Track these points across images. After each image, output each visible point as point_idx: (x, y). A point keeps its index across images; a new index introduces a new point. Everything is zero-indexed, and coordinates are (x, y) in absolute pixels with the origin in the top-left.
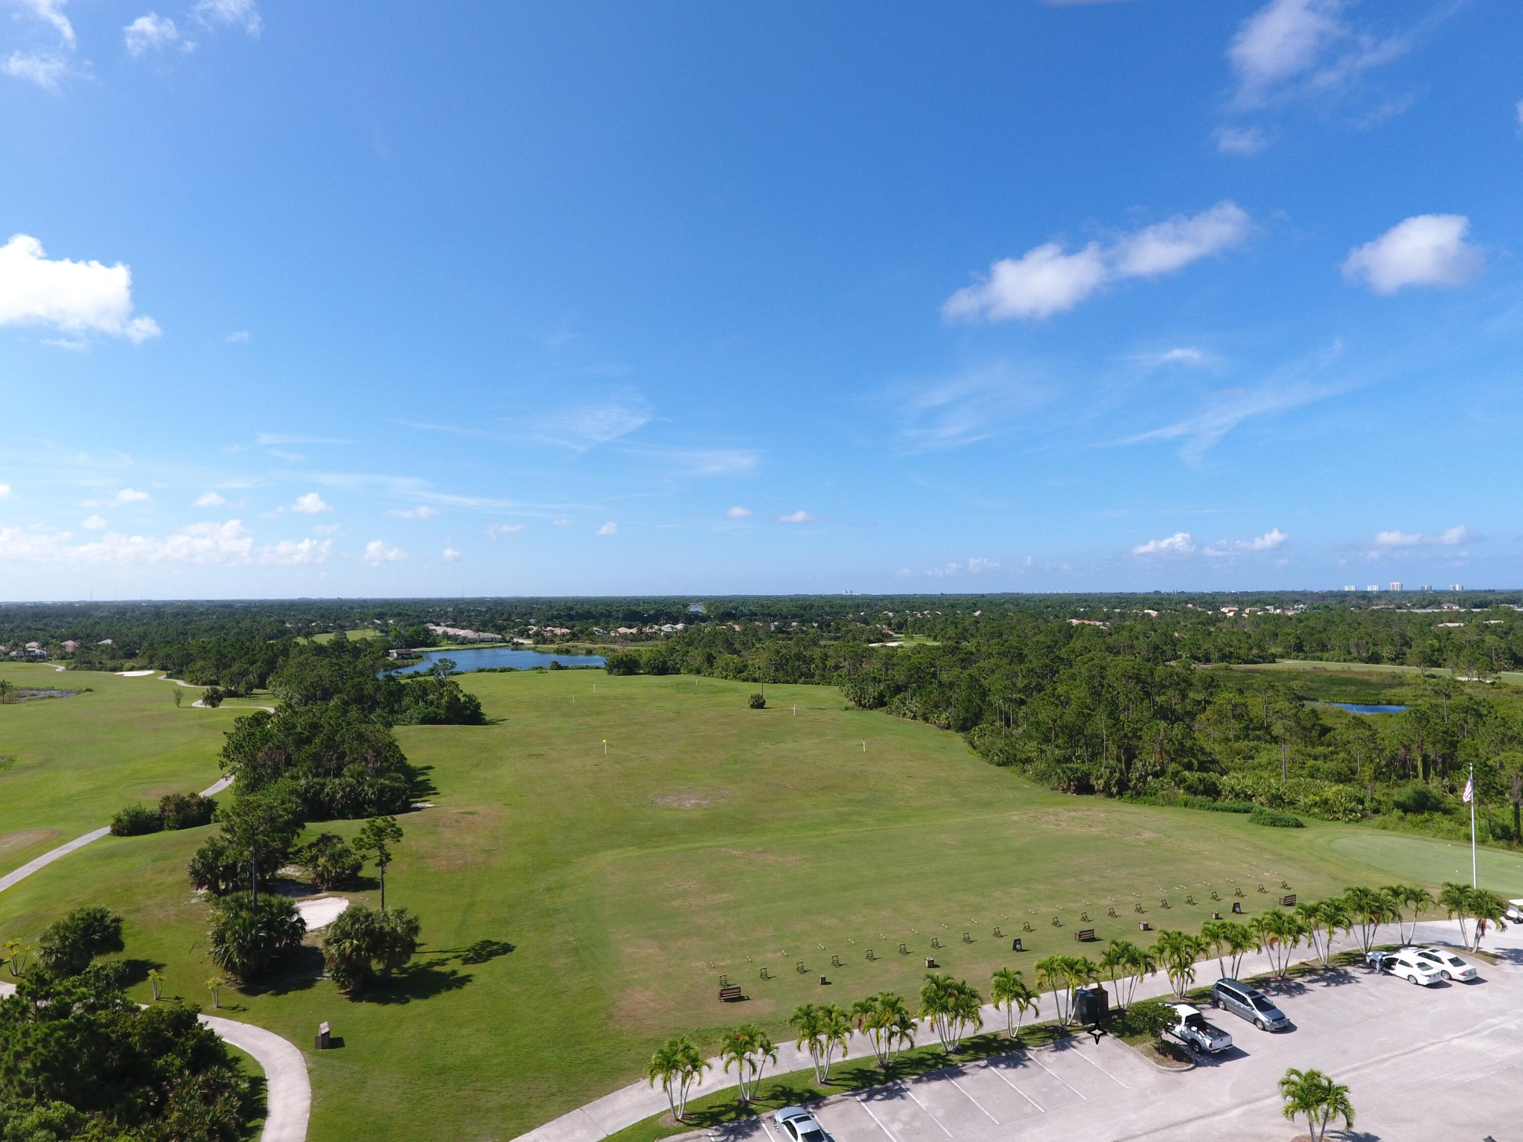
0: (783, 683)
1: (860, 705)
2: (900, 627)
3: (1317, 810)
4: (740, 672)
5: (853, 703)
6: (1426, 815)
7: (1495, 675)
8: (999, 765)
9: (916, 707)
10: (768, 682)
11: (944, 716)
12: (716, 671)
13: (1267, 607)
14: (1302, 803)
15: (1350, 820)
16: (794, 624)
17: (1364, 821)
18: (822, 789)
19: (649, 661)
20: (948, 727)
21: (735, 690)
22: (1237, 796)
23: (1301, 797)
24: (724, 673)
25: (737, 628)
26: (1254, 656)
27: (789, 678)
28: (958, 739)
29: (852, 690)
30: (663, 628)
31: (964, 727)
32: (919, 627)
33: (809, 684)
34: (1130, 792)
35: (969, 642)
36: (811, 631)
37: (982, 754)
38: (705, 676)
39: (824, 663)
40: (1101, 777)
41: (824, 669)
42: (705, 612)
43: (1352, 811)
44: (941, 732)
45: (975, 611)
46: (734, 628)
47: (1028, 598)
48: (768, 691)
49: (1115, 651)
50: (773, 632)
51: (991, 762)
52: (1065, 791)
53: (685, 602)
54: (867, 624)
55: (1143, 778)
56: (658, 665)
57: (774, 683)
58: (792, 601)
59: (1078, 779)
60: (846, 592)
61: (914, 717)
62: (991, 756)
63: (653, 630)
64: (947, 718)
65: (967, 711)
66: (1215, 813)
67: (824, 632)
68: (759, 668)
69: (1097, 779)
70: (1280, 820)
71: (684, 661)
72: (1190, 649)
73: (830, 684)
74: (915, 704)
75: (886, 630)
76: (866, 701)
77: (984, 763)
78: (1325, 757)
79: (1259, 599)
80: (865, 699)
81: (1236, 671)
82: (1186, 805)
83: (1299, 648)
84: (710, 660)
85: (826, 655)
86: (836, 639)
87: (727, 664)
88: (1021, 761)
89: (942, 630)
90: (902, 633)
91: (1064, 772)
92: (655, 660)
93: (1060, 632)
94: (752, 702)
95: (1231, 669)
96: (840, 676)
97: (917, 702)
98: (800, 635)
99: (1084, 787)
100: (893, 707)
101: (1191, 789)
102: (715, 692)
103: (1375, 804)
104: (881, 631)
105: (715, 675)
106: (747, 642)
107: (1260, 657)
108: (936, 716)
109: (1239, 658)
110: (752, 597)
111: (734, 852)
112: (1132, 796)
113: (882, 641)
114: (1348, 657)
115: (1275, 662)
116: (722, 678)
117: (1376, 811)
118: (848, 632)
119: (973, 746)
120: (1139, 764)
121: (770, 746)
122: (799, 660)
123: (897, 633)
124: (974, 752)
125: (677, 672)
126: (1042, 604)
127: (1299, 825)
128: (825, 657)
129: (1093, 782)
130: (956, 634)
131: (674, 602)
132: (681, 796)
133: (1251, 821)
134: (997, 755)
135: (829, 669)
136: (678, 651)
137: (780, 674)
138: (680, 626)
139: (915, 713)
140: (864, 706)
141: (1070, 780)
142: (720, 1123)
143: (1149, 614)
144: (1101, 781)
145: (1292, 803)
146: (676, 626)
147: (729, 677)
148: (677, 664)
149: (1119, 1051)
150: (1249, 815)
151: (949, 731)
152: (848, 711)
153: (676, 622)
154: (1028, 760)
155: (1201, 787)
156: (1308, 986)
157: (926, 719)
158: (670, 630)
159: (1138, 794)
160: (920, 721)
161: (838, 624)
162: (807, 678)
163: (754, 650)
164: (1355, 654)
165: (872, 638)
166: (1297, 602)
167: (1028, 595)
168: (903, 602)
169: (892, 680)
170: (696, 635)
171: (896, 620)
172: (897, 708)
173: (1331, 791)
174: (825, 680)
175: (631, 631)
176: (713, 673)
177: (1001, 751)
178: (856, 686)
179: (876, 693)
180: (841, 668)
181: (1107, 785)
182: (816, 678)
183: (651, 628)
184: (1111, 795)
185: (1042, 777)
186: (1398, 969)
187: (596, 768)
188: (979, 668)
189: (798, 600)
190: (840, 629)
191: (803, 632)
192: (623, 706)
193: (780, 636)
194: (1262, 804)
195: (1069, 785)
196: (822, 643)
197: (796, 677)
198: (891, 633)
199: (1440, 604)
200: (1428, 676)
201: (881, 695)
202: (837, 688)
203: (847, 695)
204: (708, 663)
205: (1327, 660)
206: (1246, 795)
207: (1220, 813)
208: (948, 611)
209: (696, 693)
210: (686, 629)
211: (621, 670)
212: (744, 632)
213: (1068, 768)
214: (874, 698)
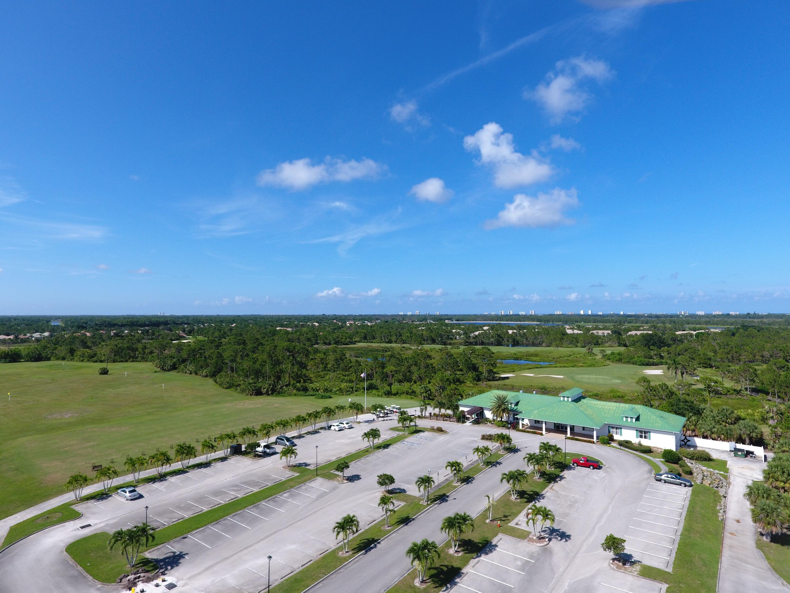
0: (119, 362)
1: (163, 369)
2: (190, 333)
3: (338, 392)
4: (92, 358)
5: (159, 369)
6: (371, 391)
7: (421, 346)
8: (226, 388)
9: (192, 368)
10: (110, 362)
11: (205, 371)
12: (76, 358)
13: (365, 322)
14: (334, 391)
15: (347, 394)
16: (126, 331)
17: (351, 394)
18: (140, 404)
19: (28, 354)
20: (207, 376)
21: (89, 367)
22: (314, 390)
23: (334, 388)
24: (82, 359)
25: (88, 334)
26: (348, 342)
27: (123, 360)
28: (210, 381)
29: (159, 363)
30: (34, 335)
31: (213, 375)
32: (200, 331)
33: (135, 362)
34: (276, 392)
35: (226, 339)
36: (137, 335)
37: (219, 385)
38: (68, 361)
39: (144, 351)
40: (265, 388)
41: (144, 354)
42: (63, 325)
43: (349, 391)
44: (203, 379)
45: (232, 324)
46: (86, 335)
47: (262, 317)
48: (110, 366)
49: (291, 341)
50: (112, 336)
51: (223, 388)
52: (251, 395)
53: (47, 319)
54: (171, 331)
55: (281, 388)
56: (35, 356)
57: (114, 362)
58: (125, 319)
59: (257, 390)
60: (161, 313)
61: (191, 373)
62: (223, 385)
63: (26, 337)
64: (206, 372)
65: (215, 368)
66: (305, 397)
67: (145, 336)
68: (104, 355)
69: (264, 389)
70: (324, 396)
71: (53, 353)
72: (323, 340)
73: (147, 361)
74: (191, 367)
75: (182, 334)
76: (166, 367)
77: (220, 389)
78: (348, 375)
79: (363, 318)
80: (166, 366)
81: (339, 348)
82: (295, 395)
83: (365, 338)
84: (72, 352)
85: (145, 346)
86: (152, 339)
87: (83, 354)
88: (235, 386)
89: (212, 333)
90: (191, 336)
91: (251, 387)
92: (33, 353)
93: (270, 333)
94: (100, 372)
95: (337, 347)
96: (153, 357)
97: (192, 366)
98: (130, 337)
99: (258, 393)
100: (180, 370)
101: (298, 390)
102: (76, 368)
103: (356, 388)
104: (179, 335)
105: (75, 360)
106: (96, 341)
107: (350, 342)
108: (201, 371)
109: (342, 343)
110: (97, 316)
111: (94, 430)
112: (276, 394)
113: (179, 340)
114: (381, 341)
115: (355, 344)
116: (80, 361)
117: (356, 391)
118: (159, 335)
119: (216, 382)
120: (281, 382)
121: (112, 390)
122: (129, 350)
123: (188, 336)
124: (217, 385)
125: (48, 359)
126: (267, 320)
127: (330, 397)
128: (145, 348)
129: (262, 390)
130: (219, 335)
131: (39, 319)
132: (62, 414)
133: (315, 398)
134: (226, 384)
135: (147, 354)
136: (49, 347)
137: (117, 358)
138: (46, 334)
139: (191, 371)
140: (165, 370)
141: (253, 390)
142: (96, 498)
143: (315, 325)
144: (265, 390)
145: (331, 391)
146: (43, 334)
147: (84, 361)
148: (48, 355)
149: (242, 459)
150: (315, 397)
151: (207, 378)
152: (156, 373)
153: (43, 331)
154: (239, 385)
155: (302, 389)
156: (305, 436)
157: (196, 374)
158: (39, 336)
159: (279, 393)
160: (193, 375)
161: (153, 331)
162: (134, 359)
163: (100, 346)
164: (384, 340)
165: (173, 338)
166: (377, 319)
167: (263, 315)
168: (194, 319)
169: (180, 357)
170: (60, 339)
171: (188, 329)
172: (182, 369)
173: (343, 385)
174: (144, 359)
175: (9, 337)
176: (73, 359)
177: (227, 383)
178: (161, 361)
179: (172, 363)
180: (153, 353)
181: (267, 391)
182: (139, 359)
183: (25, 335)
184: (269, 395)
185: (243, 391)
186: (333, 428)
187: (4, 407)
188: (222, 349)
189: (129, 318)
190: (154, 334)
191: (131, 335)
192: (14, 378)
193: (117, 338)
194: (321, 392)
195: (253, 392)
196: (144, 341)
197: (127, 359)
198: (184, 335)
199: (426, 320)
200: (402, 347)
201: (174, 364)
202: (151, 363)
203: (156, 366)
204: (70, 353)
205: (374, 343)
206: (317, 390)
207: (307, 397)
208: (219, 324)
209: (63, 370)
210: (51, 336)
211: (8, 360)
212: (93, 337)
213: (253, 386)
214: (171, 366)
